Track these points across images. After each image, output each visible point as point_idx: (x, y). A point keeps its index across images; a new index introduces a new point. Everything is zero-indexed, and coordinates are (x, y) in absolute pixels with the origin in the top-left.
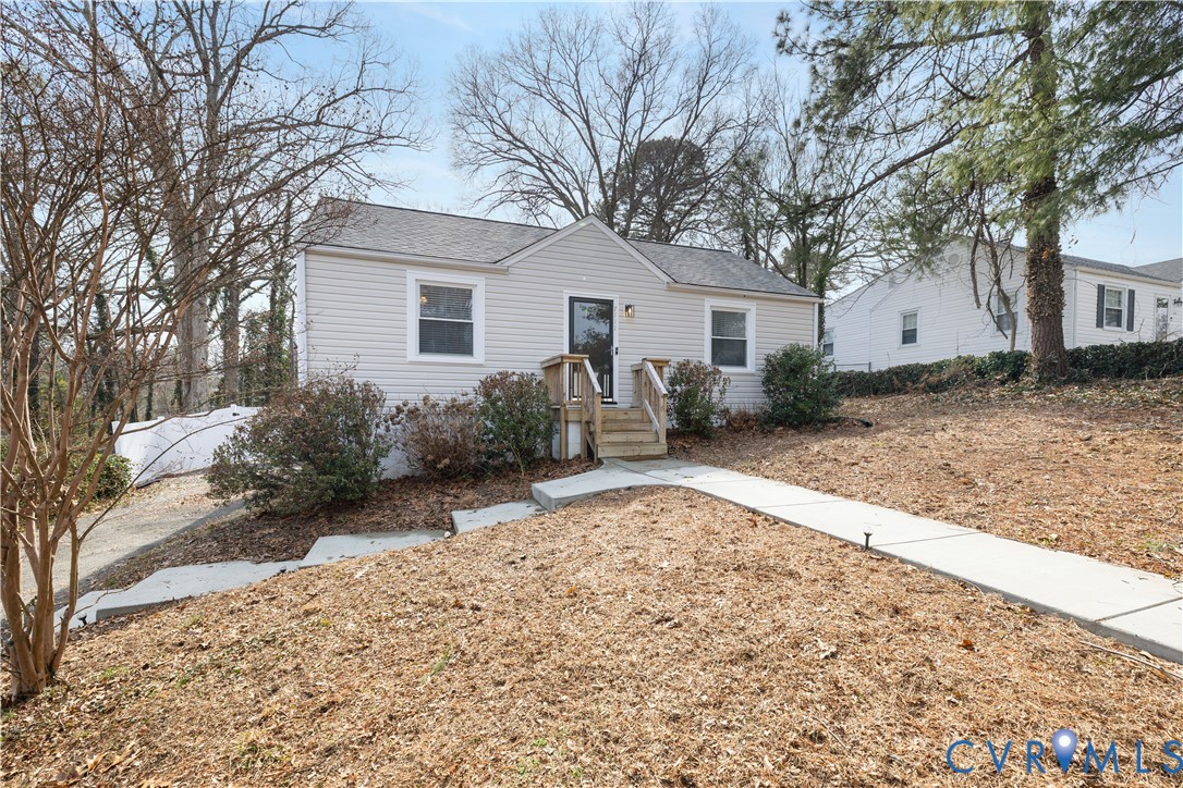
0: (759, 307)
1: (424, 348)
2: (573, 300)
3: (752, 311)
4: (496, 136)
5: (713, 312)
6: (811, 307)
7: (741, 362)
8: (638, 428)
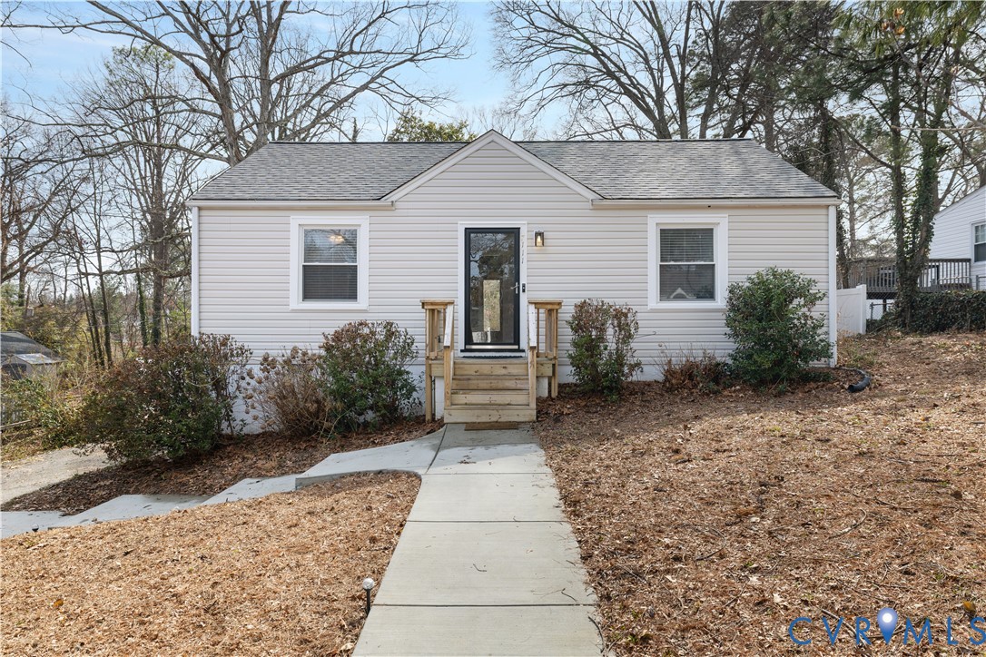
0: (734, 219)
1: (308, 294)
2: (468, 231)
3: (722, 226)
4: (536, 27)
5: (662, 231)
6: (823, 211)
7: (709, 294)
8: (513, 386)
